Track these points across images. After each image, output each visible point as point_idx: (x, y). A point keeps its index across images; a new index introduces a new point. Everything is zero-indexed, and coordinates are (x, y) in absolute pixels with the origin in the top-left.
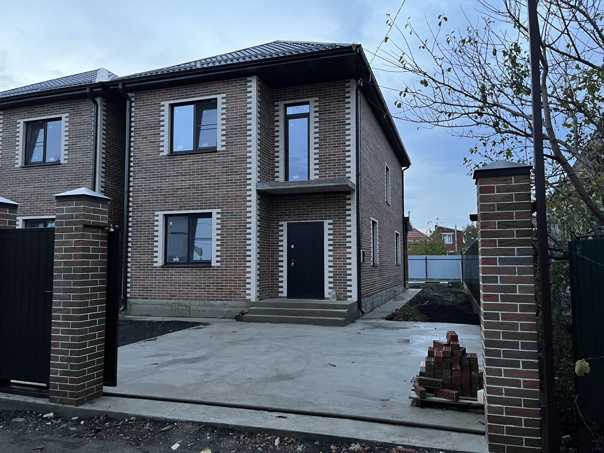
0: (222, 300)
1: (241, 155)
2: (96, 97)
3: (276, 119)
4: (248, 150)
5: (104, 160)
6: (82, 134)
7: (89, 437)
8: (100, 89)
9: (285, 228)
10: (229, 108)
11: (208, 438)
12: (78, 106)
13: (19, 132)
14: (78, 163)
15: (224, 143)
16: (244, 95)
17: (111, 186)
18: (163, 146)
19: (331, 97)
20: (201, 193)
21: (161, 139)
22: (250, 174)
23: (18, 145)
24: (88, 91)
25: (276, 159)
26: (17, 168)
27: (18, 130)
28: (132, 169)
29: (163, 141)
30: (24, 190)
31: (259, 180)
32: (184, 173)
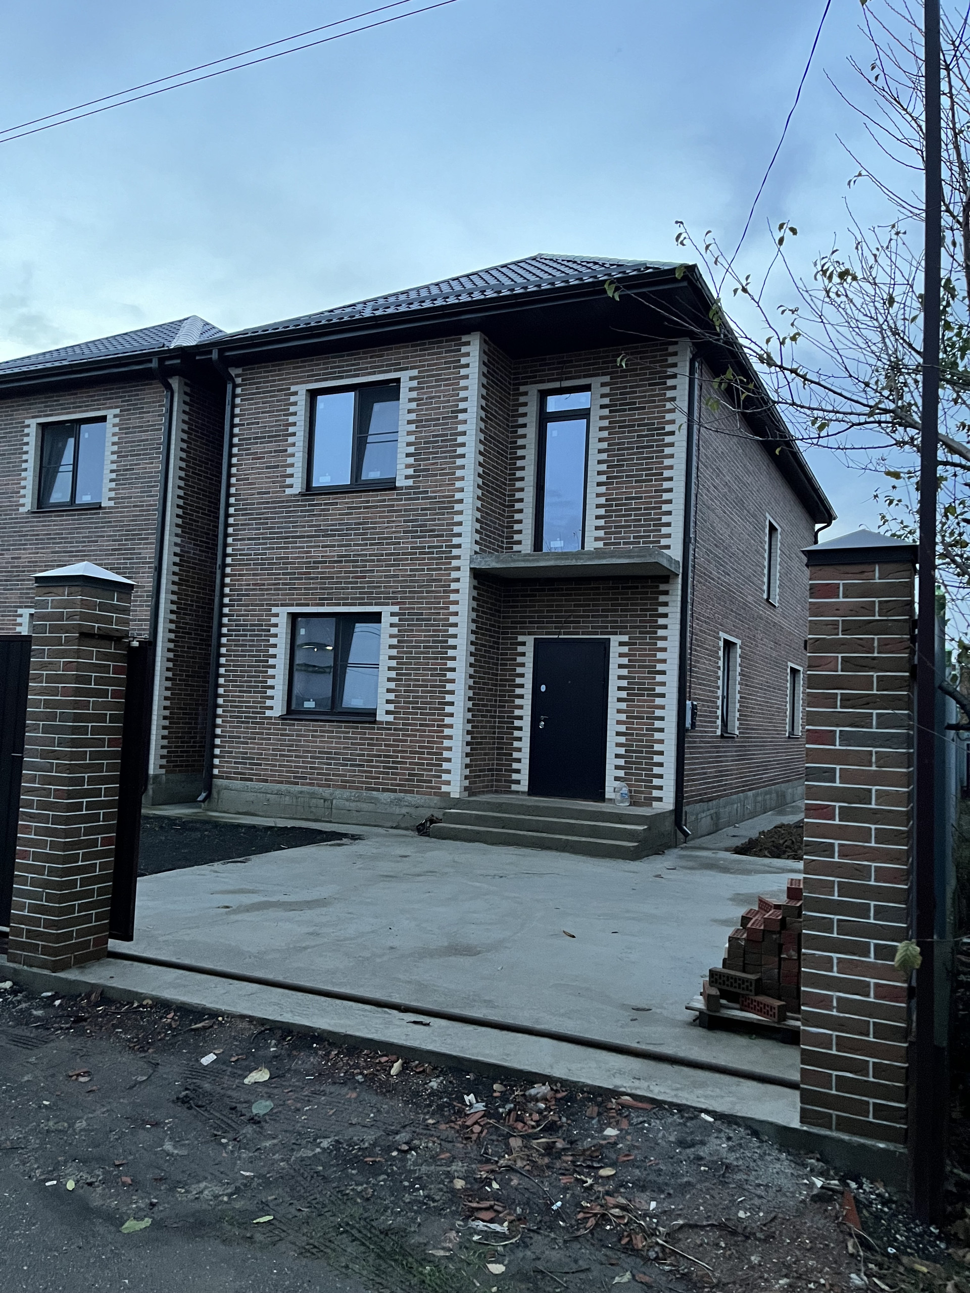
0: (395, 791)
1: (444, 497)
2: (171, 376)
3: (521, 421)
4: (457, 486)
5: (181, 502)
6: (142, 450)
7: (61, 1028)
8: (179, 361)
9: (529, 649)
10: (422, 399)
11: (272, 1049)
12: (138, 395)
13: (27, 444)
14: (134, 506)
15: (410, 471)
16: (453, 373)
17: (194, 554)
18: (291, 476)
19: (637, 375)
20: (361, 572)
21: (290, 460)
22: (459, 535)
23: (26, 470)
24: (154, 364)
25: (518, 506)
26: (22, 514)
27: (26, 439)
28: (231, 520)
29: (292, 465)
30: (35, 557)
31: (477, 548)
32: (331, 530)
